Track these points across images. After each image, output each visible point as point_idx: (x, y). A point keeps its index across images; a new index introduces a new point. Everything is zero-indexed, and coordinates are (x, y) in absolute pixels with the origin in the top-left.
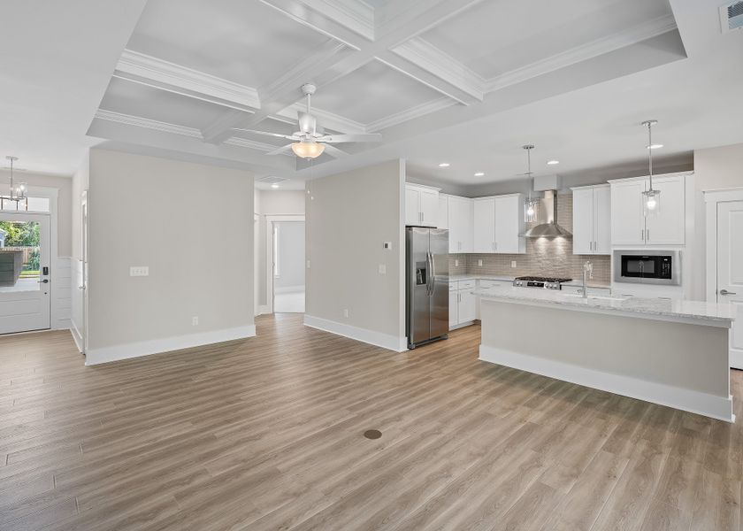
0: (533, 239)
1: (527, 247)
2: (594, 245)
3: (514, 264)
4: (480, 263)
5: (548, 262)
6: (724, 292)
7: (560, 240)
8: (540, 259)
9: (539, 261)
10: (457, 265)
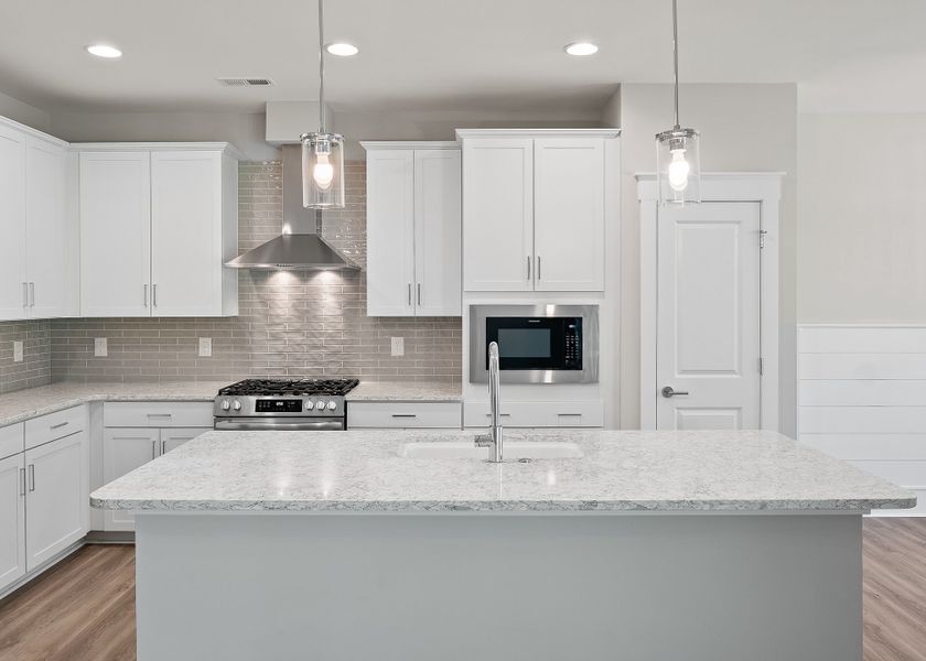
0: (261, 276)
1: (241, 297)
2: (415, 293)
3: (205, 348)
4: (101, 348)
5: (298, 338)
6: (667, 392)
7: (327, 279)
8: (279, 329)
9: (275, 337)
10: (18, 356)
